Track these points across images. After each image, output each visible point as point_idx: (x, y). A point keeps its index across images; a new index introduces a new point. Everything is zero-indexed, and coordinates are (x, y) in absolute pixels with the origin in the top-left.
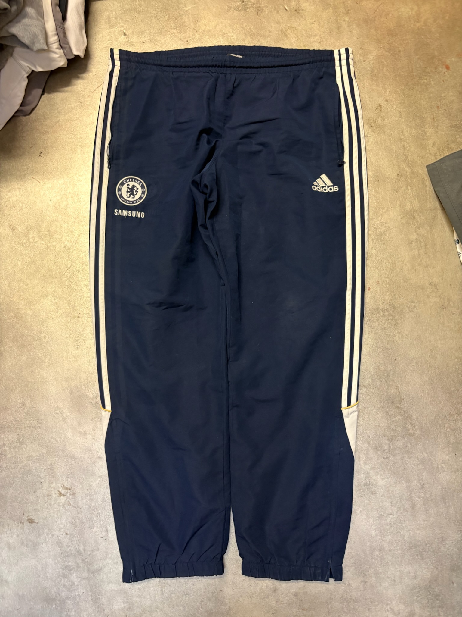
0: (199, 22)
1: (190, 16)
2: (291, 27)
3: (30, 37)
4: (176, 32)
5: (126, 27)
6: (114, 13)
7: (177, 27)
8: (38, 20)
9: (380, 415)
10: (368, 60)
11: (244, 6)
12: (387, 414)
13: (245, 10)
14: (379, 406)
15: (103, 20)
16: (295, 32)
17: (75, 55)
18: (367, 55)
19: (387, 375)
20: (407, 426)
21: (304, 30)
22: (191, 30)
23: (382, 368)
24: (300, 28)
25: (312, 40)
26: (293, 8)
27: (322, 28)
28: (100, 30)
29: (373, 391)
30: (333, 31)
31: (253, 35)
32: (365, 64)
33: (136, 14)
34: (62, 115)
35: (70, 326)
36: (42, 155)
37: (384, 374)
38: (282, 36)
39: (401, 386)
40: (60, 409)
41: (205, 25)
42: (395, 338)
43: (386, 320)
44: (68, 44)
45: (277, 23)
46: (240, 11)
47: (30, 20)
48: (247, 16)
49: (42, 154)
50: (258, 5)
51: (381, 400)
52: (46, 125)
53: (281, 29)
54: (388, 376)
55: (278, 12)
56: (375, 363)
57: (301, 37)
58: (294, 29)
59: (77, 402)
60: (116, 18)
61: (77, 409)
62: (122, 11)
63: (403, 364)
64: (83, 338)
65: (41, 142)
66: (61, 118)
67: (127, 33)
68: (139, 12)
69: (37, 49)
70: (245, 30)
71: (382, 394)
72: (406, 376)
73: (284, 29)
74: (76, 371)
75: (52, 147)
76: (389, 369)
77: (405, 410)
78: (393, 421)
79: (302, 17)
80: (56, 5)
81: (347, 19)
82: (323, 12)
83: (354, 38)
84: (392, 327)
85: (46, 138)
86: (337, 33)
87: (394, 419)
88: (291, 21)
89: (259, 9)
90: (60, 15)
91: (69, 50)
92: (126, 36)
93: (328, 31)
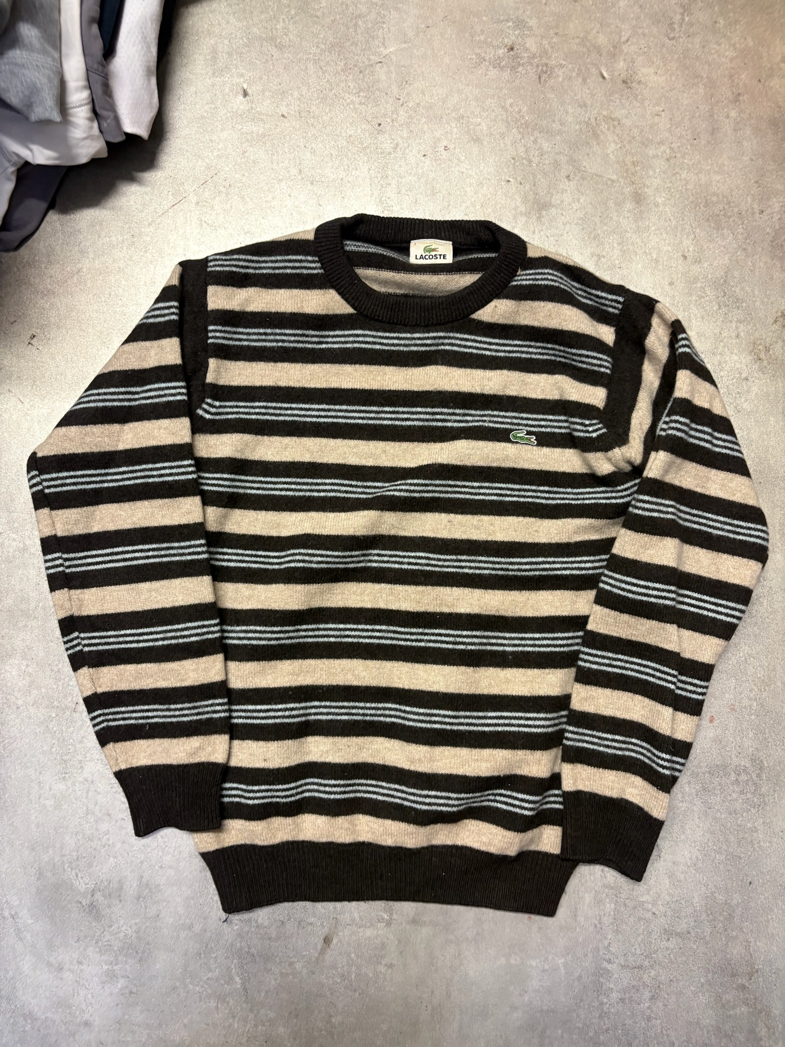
0: (410, 84)
1: (392, 68)
2: (609, 119)
3: (23, 92)
4: (357, 100)
5: (250, 77)
6: (226, 42)
7: (361, 90)
8: (45, 52)
9: (703, 999)
10: (769, 211)
11: (513, 59)
12: (719, 998)
13: (513, 68)
14: (702, 980)
15: (200, 54)
16: (618, 131)
17: (127, 134)
18: (768, 199)
19: (730, 914)
20: (757, 1030)
21: (637, 127)
22: (391, 101)
23: (721, 898)
24: (627, 122)
25: (651, 152)
26: (620, 75)
27: (676, 128)
28: (191, 76)
29: (695, 947)
30: (699, 138)
31: (524, 126)
32: (761, 218)
33: (274, 51)
34: (88, 258)
35: (55, 729)
36: (34, 341)
37: (723, 911)
38: (586, 137)
39: (755, 941)
40: (12, 908)
41: (423, 93)
42: (755, 835)
43: (742, 792)
44: (112, 108)
45: (581, 106)
46: (502, 68)
47: (24, 52)
48: (517, 81)
49: (35, 339)
50: (544, 60)
51: (710, 967)
52: (51, 277)
53: (586, 119)
54: (731, 917)
55: (584, 80)
56: (706, 885)
57: (630, 142)
58: (616, 123)
59: (49, 898)
60: (230, 54)
61: (50, 914)
62: (245, 40)
63: (766, 895)
64: (80, 758)
65: (35, 313)
66: (85, 264)
67: (249, 91)
68: (280, 47)
69: (37, 119)
70: (509, 113)
71: (713, 954)
72: (768, 921)
73: (593, 120)
74: (55, 829)
75: (59, 327)
76: (735, 902)
77: (758, 995)
78: (730, 1016)
79: (636, 97)
80: (92, 21)
81: (733, 114)
82: (684, 92)
83: (745, 158)
84: (752, 809)
85: (47, 306)
86: (708, 142)
87: (731, 1012)
88: (611, 104)
89: (545, 68)
90: (98, 46)
91: (113, 123)
92: (247, 98)
93: (689, 137)
